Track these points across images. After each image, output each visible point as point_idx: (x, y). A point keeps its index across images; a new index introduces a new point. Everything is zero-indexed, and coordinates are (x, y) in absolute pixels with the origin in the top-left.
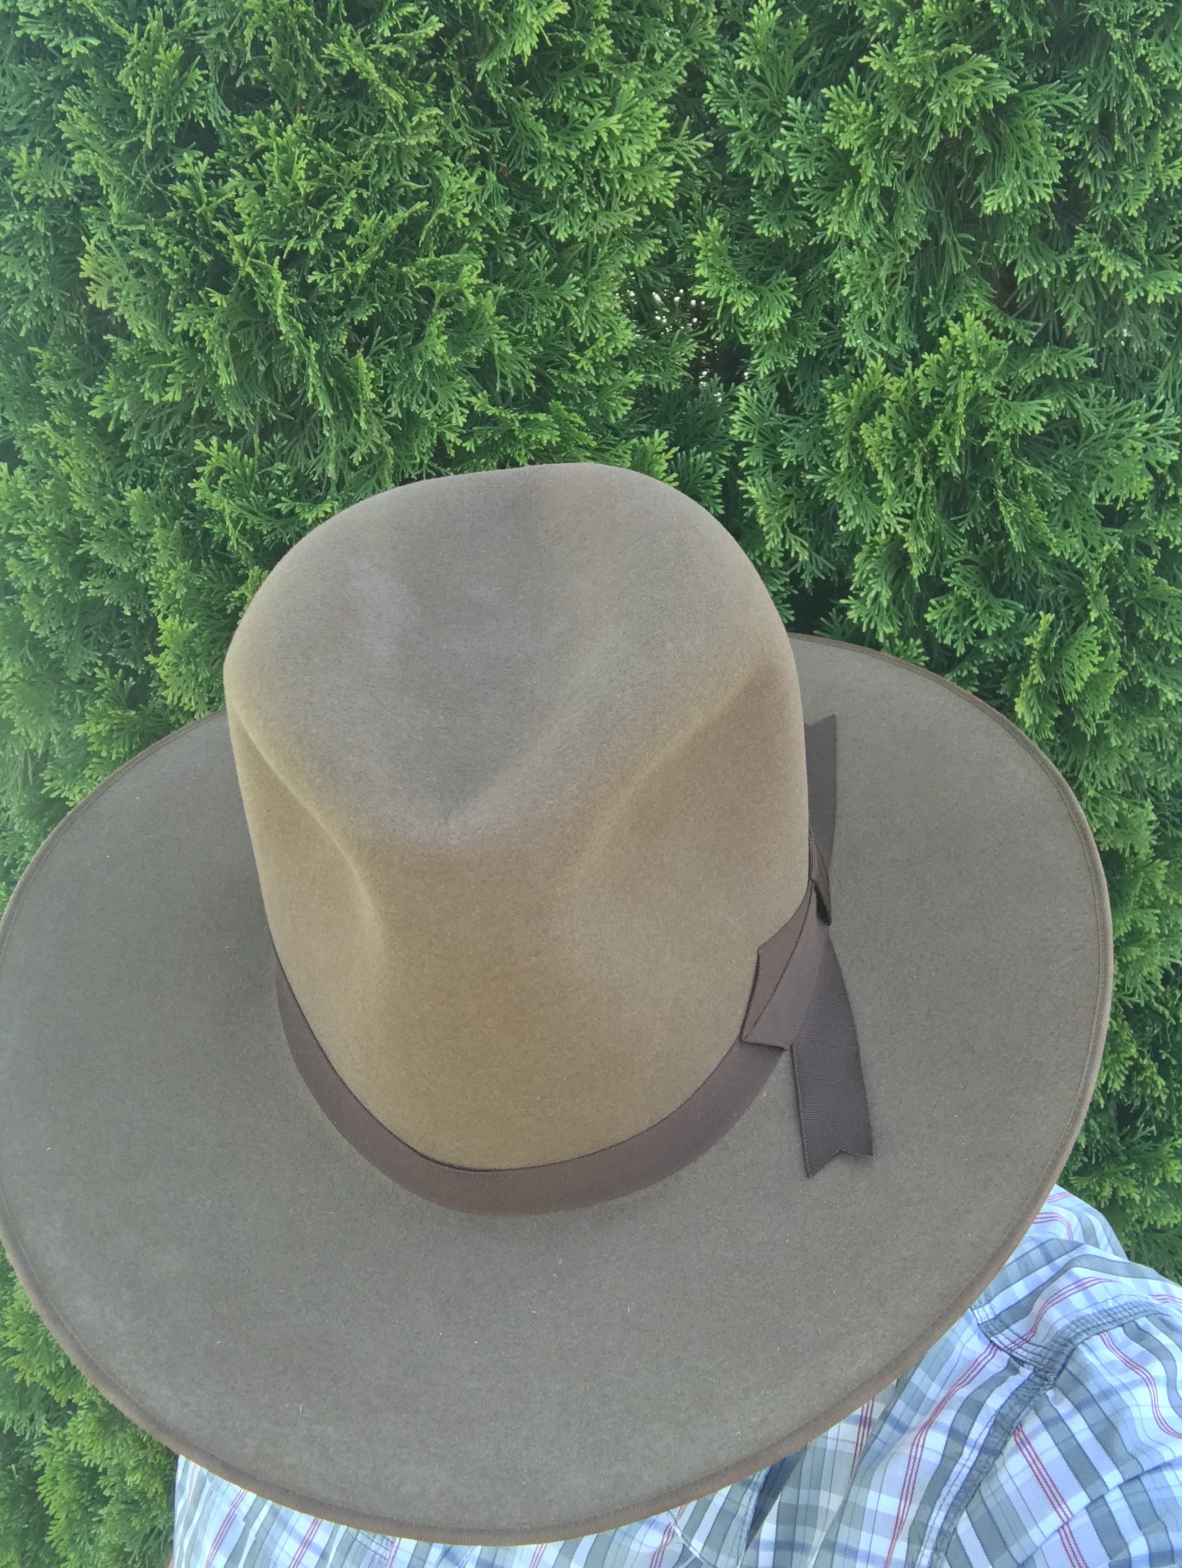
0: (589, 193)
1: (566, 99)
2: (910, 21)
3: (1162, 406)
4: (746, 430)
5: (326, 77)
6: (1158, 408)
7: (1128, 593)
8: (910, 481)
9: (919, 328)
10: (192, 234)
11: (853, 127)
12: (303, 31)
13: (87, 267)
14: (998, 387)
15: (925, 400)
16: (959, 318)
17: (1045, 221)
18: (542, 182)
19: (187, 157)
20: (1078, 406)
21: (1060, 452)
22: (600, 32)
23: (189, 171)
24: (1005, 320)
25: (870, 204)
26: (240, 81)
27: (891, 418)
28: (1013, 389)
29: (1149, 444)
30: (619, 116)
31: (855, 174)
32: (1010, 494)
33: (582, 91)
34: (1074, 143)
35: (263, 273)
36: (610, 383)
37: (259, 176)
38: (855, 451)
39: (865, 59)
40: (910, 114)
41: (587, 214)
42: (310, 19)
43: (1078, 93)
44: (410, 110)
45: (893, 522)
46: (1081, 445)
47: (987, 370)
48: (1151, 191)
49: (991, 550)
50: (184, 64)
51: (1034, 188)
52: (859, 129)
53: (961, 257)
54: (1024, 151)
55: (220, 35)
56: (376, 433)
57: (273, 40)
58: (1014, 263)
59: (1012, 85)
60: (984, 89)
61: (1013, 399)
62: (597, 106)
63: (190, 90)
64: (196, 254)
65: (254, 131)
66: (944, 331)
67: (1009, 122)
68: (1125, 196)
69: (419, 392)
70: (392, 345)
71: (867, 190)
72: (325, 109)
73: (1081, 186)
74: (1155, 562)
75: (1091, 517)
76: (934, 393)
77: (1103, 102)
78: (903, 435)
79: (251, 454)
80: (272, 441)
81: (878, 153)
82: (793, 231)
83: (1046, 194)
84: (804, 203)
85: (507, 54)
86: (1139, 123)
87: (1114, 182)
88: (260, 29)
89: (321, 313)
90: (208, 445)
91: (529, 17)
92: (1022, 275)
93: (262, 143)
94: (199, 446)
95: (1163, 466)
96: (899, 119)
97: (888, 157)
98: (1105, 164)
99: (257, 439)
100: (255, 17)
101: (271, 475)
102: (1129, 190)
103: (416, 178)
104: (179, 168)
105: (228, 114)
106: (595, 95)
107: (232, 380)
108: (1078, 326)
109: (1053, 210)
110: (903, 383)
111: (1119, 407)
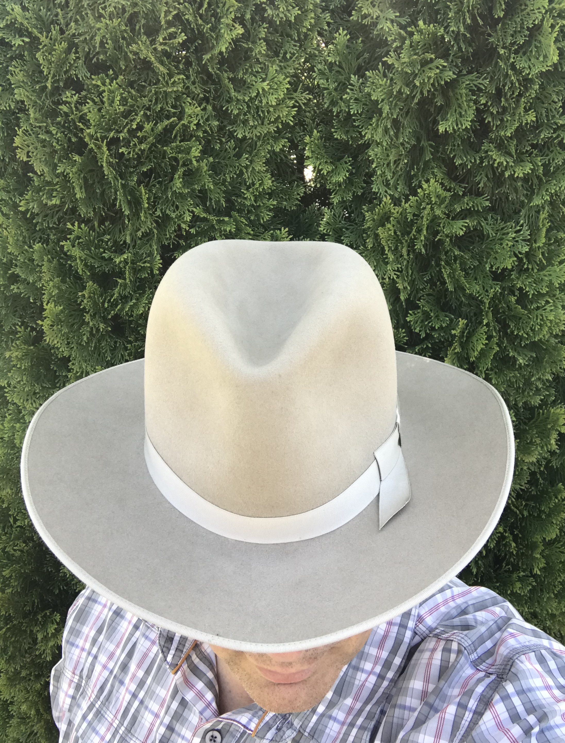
0: (253, 116)
1: (244, 74)
2: (407, 42)
3: (522, 226)
4: (326, 228)
5: (134, 60)
6: (520, 227)
7: (504, 312)
8: (402, 256)
9: (409, 185)
10: (68, 128)
11: (379, 90)
12: (124, 38)
13: (17, 141)
14: (445, 214)
15: (410, 217)
16: (427, 181)
17: (469, 138)
18: (232, 111)
19: (68, 94)
20: (483, 224)
21: (474, 245)
22: (260, 43)
23: (68, 100)
24: (450, 183)
25: (387, 126)
27: (393, 226)
28: (452, 215)
29: (515, 243)
30: (268, 82)
31: (380, 112)
32: (448, 263)
33: (252, 70)
34: (483, 101)
35: (99, 148)
36: (262, 205)
37: (100, 103)
38: (377, 240)
39: (385, 59)
40: (407, 85)
41: (252, 126)
42: (127, 33)
43: (485, 78)
44: (171, 75)
45: (392, 274)
46: (484, 242)
47: (440, 205)
48: (517, 125)
49: (441, 289)
50: (68, 51)
51: (463, 122)
52: (382, 91)
53: (429, 153)
54: (459, 104)
55: (86, 39)
56: (149, 223)
57: (109, 42)
58: (454, 157)
59: (454, 73)
60: (441, 75)
61: (452, 220)
62: (259, 77)
63: (70, 63)
64: (70, 138)
65: (99, 83)
66: (420, 187)
67: (453, 91)
68: (506, 126)
69: (170, 205)
70: (159, 182)
71: (385, 119)
72: (133, 74)
73: (486, 122)
74: (516, 298)
75: (487, 276)
76: (414, 215)
77: (497, 83)
78: (398, 233)
79: (94, 231)
80: (104, 224)
81: (391, 102)
82: (351, 137)
83: (468, 125)
84: (356, 124)
85: (216, 52)
86: (513, 94)
87: (502, 120)
88: (104, 37)
89: (127, 167)
90: (73, 225)
91: (226, 35)
92: (458, 162)
93: (102, 88)
94: (69, 226)
95: (520, 253)
96: (401, 87)
97: (396, 105)
98: (498, 112)
99: (96, 224)
100: (102, 31)
101: (102, 241)
102: (508, 124)
103: (174, 107)
104: (64, 99)
105: (89, 75)
106: (258, 72)
107: (83, 196)
108: (484, 187)
109: (473, 132)
110: (400, 210)
111: (502, 225)
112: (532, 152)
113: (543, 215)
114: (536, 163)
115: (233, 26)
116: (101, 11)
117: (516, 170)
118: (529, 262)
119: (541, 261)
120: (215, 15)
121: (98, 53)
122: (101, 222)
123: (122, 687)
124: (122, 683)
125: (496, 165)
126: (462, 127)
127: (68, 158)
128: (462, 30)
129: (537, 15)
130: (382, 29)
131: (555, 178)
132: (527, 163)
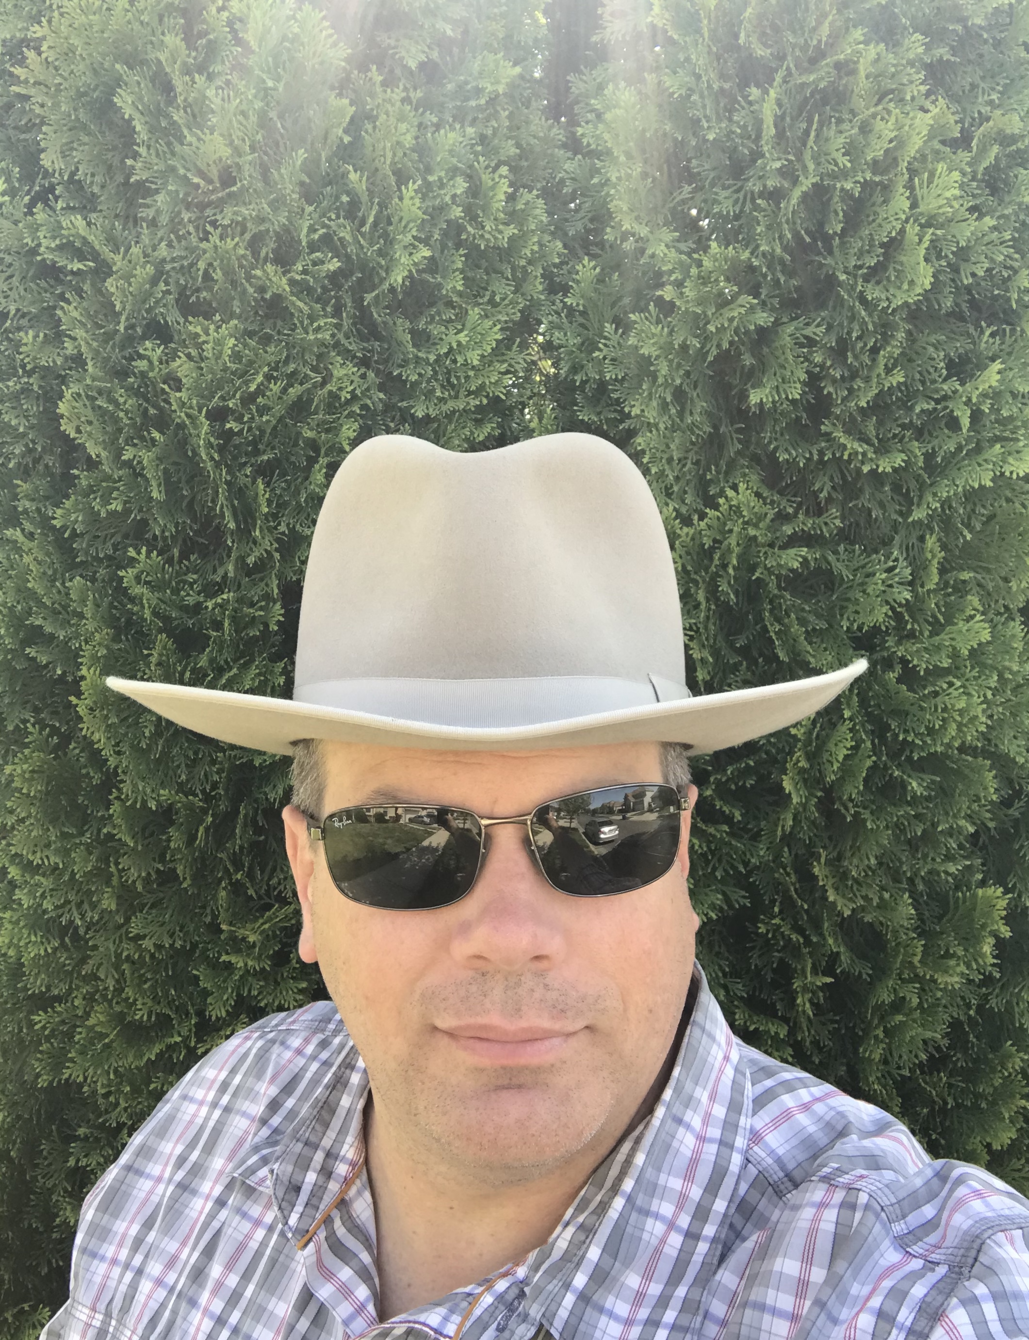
1: (428, 323)
2: (694, 272)
3: (896, 560)
5: (255, 299)
6: (893, 561)
7: (878, 704)
8: (696, 606)
9: (704, 494)
10: (144, 395)
11: (652, 341)
12: (241, 266)
13: (63, 408)
14: (766, 537)
15: (708, 543)
16: (734, 487)
17: (799, 418)
18: (408, 377)
19: (148, 344)
20: (830, 559)
21: (819, 597)
22: (455, 276)
23: (146, 353)
24: (772, 495)
25: (664, 398)
27: (681, 556)
28: (779, 543)
29: (887, 588)
30: (466, 332)
31: (654, 376)
32: (775, 616)
33: (441, 318)
34: (818, 364)
35: (194, 419)
37: (199, 359)
39: (660, 294)
40: (694, 334)
41: (440, 399)
42: (247, 259)
43: (818, 326)
44: (313, 318)
46: (835, 592)
47: (756, 525)
48: (876, 391)
50: (154, 280)
51: (788, 390)
52: (654, 344)
53: (735, 441)
54: (780, 363)
55: (182, 267)
56: (267, 543)
57: (218, 271)
58: (776, 449)
60: (749, 318)
61: (779, 548)
62: (451, 327)
63: (154, 298)
64: (146, 409)
65: (198, 330)
66: (722, 493)
67: (769, 347)
68: (858, 396)
70: (286, 482)
71: (662, 387)
72: (253, 322)
73: (825, 392)
74: (897, 675)
75: (844, 643)
76: (715, 541)
77: (839, 330)
78: (689, 568)
79: (171, 564)
80: (189, 560)
81: (671, 361)
82: (607, 419)
83: (795, 393)
84: (614, 396)
85: (386, 286)
86: (865, 345)
87: (851, 391)
88: (210, 265)
89: (235, 458)
90: (139, 553)
91: (403, 260)
92: (782, 457)
93: (203, 338)
94: (132, 553)
95: (900, 605)
96: (686, 339)
97: (679, 365)
98: (842, 376)
99: (176, 552)
100: (207, 255)
101: (185, 582)
102: (861, 394)
103: (315, 369)
104: (141, 351)
105: (182, 320)
106: (450, 321)
107: (162, 497)
108: (829, 500)
109: (805, 410)
110: (692, 531)
111: (863, 560)
112: (904, 436)
113: (931, 541)
114: (912, 452)
115: (415, 247)
116: (209, 228)
117: (881, 462)
118: (915, 620)
119: (934, 616)
120: (385, 235)
121: (198, 290)
122: (184, 555)
123: (194, 1311)
124: (193, 1303)
125: (846, 457)
126: (787, 398)
127: (142, 438)
128: (778, 251)
129: (894, 223)
130: (653, 256)
131: (946, 477)
132: (897, 454)
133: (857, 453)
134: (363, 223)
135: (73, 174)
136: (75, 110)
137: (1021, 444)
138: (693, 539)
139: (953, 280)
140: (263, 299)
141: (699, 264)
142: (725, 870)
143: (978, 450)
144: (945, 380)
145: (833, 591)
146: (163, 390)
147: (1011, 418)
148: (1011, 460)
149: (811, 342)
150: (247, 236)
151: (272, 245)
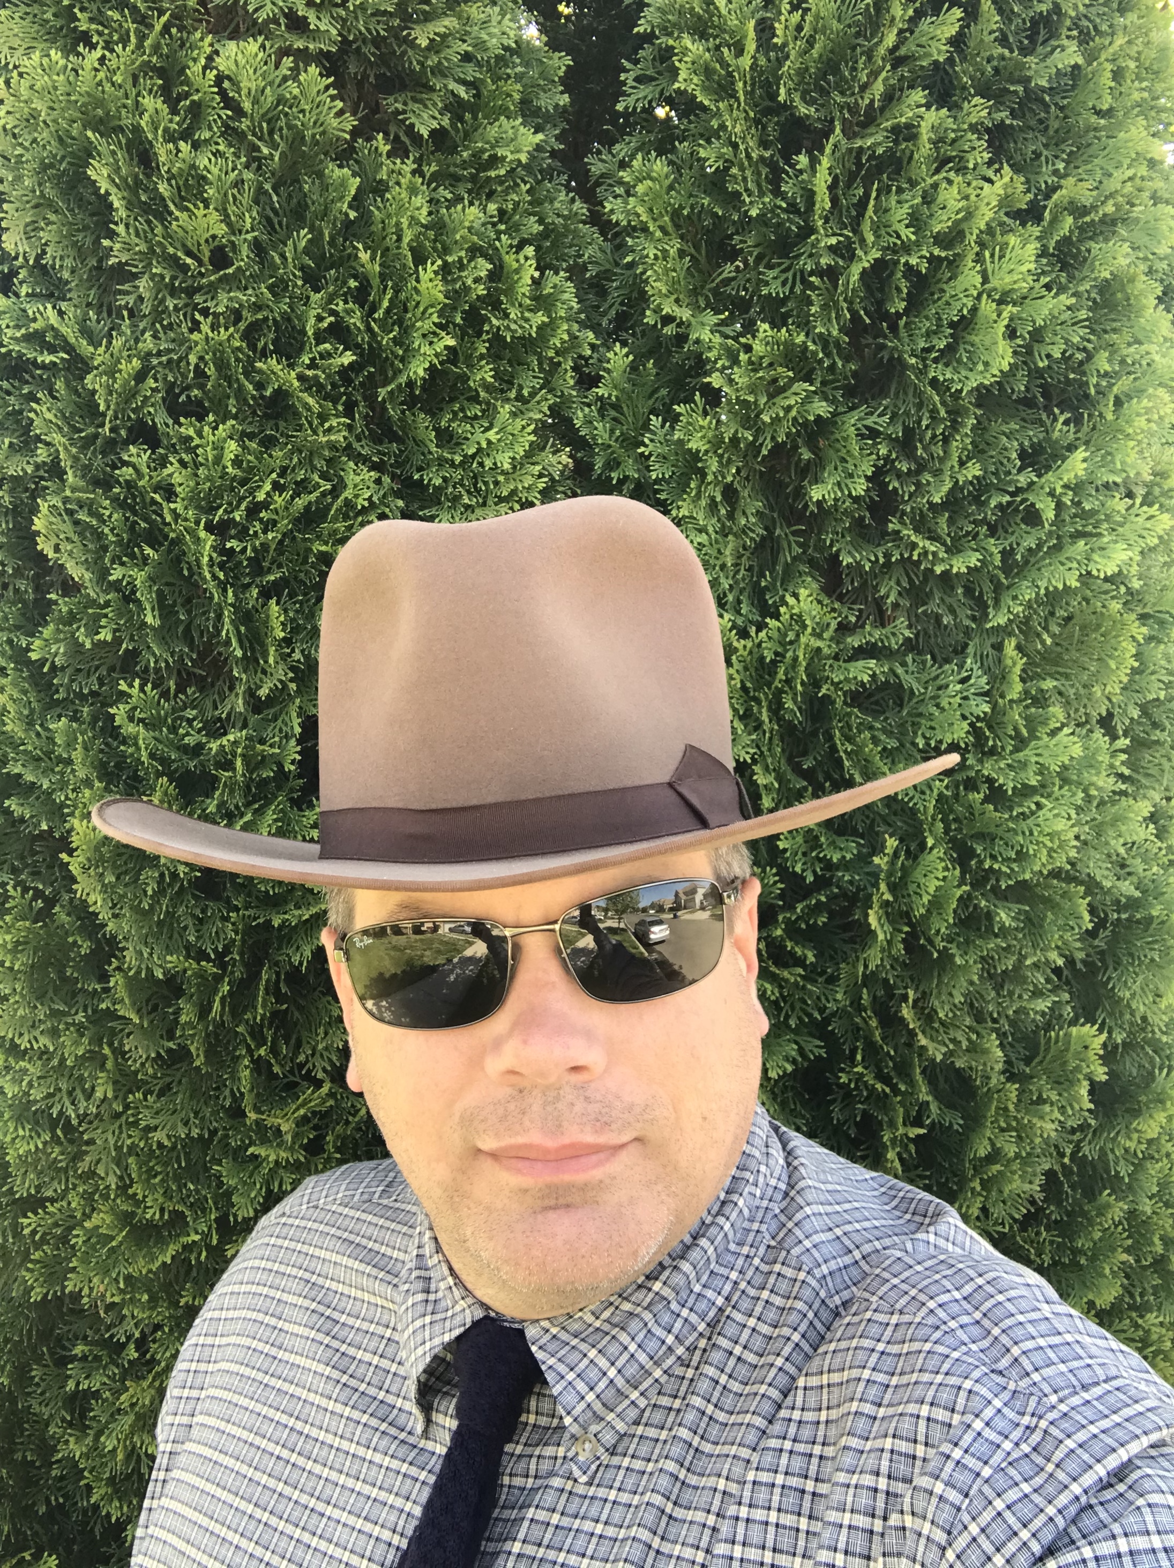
0: (468, 490)
1: (452, 420)
3: (971, 669)
5: (253, 398)
6: (968, 672)
7: (960, 828)
8: (758, 725)
9: (762, 603)
10: (132, 507)
11: (700, 434)
12: (238, 360)
13: (39, 524)
15: (769, 656)
16: (795, 593)
17: (862, 518)
18: (430, 481)
19: (133, 450)
20: (900, 673)
21: (887, 715)
22: (482, 366)
23: (132, 459)
24: (833, 601)
25: (714, 497)
26: (183, 398)
27: (738, 671)
28: (845, 655)
29: (964, 700)
31: (703, 473)
32: (846, 735)
33: (465, 414)
34: (882, 453)
35: (191, 534)
37: (193, 466)
39: (707, 381)
40: (745, 426)
42: (243, 350)
43: (881, 415)
44: (323, 418)
46: (906, 706)
48: (950, 485)
50: (141, 375)
51: (851, 486)
52: (702, 438)
53: (793, 545)
54: (842, 457)
55: (170, 361)
56: (281, 672)
57: (211, 366)
60: (807, 407)
61: (847, 660)
62: (477, 425)
63: (143, 396)
64: (135, 523)
65: (191, 432)
66: (783, 601)
67: (828, 439)
68: (929, 491)
72: (251, 423)
73: (891, 488)
74: (982, 795)
76: (777, 653)
77: (904, 420)
79: (167, 699)
80: (186, 694)
81: (721, 456)
83: (860, 487)
85: (403, 379)
86: (935, 434)
87: (918, 485)
88: (202, 358)
89: (237, 578)
90: (131, 686)
91: (423, 350)
92: (846, 560)
93: (197, 441)
94: (123, 686)
95: (978, 718)
96: (737, 432)
97: (729, 461)
98: (909, 470)
99: (171, 685)
100: (199, 348)
101: (183, 719)
102: (933, 489)
103: (324, 476)
104: (126, 458)
105: (170, 422)
106: (476, 417)
107: (158, 623)
108: (896, 606)
109: (869, 509)
110: (749, 644)
111: (934, 671)
112: (977, 534)
113: (1011, 647)
114: (987, 550)
115: (436, 335)
116: (197, 316)
117: (954, 562)
118: (996, 735)
119: (1017, 730)
120: (400, 322)
122: (181, 688)
125: (915, 558)
126: (850, 495)
127: (132, 556)
128: (835, 333)
129: (965, 300)
130: (698, 341)
131: (1025, 578)
132: (970, 553)
133: (925, 553)
134: (374, 308)
135: (39, 257)
136: (40, 185)
137: (1105, 540)
138: (751, 653)
139: (1025, 363)
140: (262, 397)
141: (748, 349)
142: (799, 1018)
143: (1058, 548)
144: (1020, 470)
145: (901, 706)
146: (154, 502)
147: (1093, 512)
148: (1095, 557)
149: (873, 433)
150: (242, 326)
151: (272, 336)
